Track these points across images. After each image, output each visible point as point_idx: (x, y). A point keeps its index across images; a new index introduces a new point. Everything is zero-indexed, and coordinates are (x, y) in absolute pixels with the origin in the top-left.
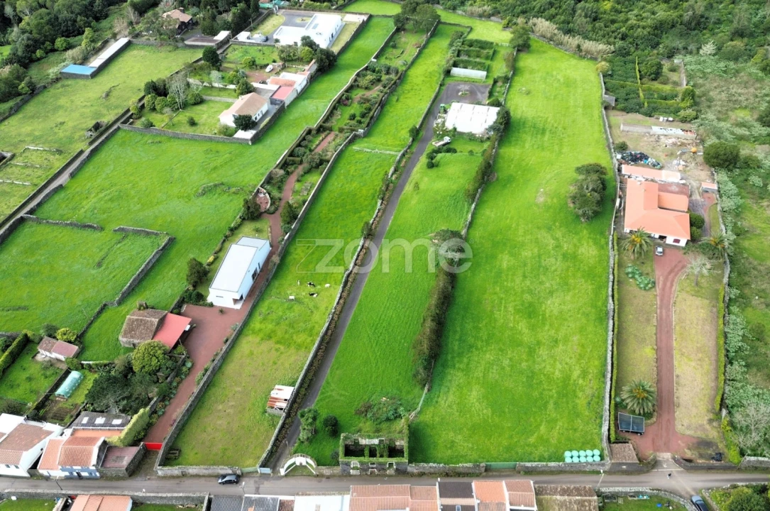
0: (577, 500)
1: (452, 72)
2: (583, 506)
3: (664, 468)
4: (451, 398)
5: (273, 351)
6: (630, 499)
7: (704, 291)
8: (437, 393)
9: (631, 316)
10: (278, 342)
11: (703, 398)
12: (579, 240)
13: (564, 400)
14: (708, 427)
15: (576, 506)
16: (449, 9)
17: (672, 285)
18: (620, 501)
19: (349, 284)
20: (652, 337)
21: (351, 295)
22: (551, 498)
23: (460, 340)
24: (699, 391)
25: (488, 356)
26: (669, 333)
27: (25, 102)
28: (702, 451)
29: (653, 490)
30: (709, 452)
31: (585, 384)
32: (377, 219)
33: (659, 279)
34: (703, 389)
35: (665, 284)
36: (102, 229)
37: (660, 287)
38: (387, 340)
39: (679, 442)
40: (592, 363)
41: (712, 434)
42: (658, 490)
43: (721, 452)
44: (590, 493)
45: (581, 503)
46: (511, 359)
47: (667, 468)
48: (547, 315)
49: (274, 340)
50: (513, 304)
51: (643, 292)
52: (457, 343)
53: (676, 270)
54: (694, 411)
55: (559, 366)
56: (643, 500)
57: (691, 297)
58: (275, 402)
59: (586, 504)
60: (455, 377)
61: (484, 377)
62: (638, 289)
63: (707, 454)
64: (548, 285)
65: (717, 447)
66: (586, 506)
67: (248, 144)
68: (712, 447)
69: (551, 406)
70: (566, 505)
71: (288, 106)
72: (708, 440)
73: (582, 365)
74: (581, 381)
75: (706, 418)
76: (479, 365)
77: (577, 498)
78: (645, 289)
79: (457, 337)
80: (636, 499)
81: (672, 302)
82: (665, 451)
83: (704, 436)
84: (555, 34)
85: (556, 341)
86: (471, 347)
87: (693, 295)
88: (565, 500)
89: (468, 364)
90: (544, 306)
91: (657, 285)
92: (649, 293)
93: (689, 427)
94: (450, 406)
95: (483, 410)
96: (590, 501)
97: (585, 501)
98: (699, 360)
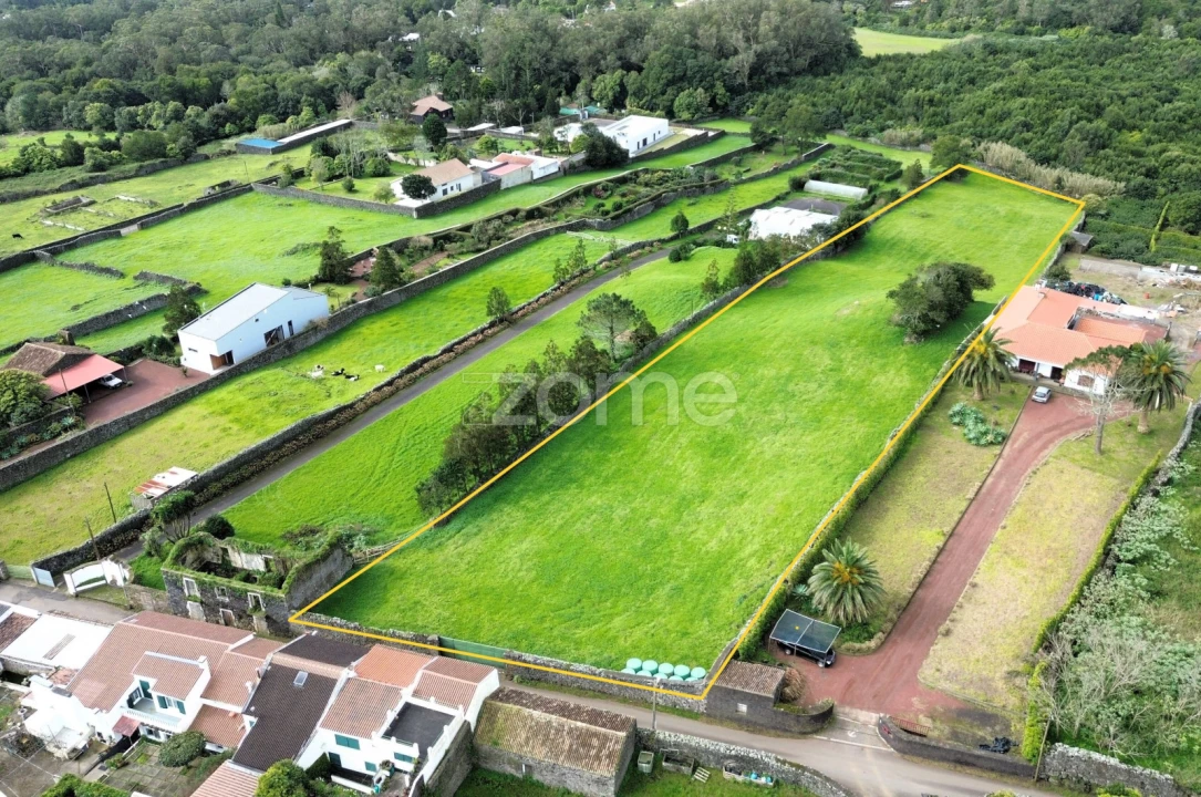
0: (577, 728)
1: (806, 185)
2: (584, 745)
3: (847, 738)
4: (475, 543)
5: (217, 430)
6: (727, 775)
7: (1113, 465)
8: (452, 533)
9: (921, 479)
10: (237, 420)
11: (1016, 633)
12: (883, 367)
13: (699, 587)
14: (1000, 685)
15: (567, 742)
16: (857, 135)
17: (1045, 447)
18: (701, 776)
19: (420, 370)
20: (950, 515)
21: (414, 387)
22: (518, 712)
23: (557, 470)
24: (1013, 619)
25: (593, 499)
26: (995, 518)
27: (167, 167)
28: (963, 728)
29: (784, 762)
30: (981, 733)
31: (758, 566)
32: (535, 305)
33: (1020, 434)
34: (1025, 617)
35: (1028, 444)
36: (122, 275)
37: (1016, 446)
38: (426, 451)
39: (914, 699)
40: (790, 534)
41: (1005, 699)
42: (798, 767)
43: (1012, 738)
44: (614, 722)
45: (583, 739)
46: (633, 510)
47: (853, 740)
48: (749, 458)
49: (231, 416)
50: (693, 433)
51: (972, 448)
52: (550, 472)
53: (1065, 428)
54: (981, 651)
55: (723, 533)
56: (758, 786)
57: (1078, 470)
58: (150, 487)
59: (595, 742)
60: (509, 516)
61: (561, 527)
62: (964, 443)
63: (974, 735)
64: (779, 416)
65: (1008, 727)
66: (591, 746)
67: (411, 216)
68: (993, 726)
69: (663, 592)
70: (547, 736)
71: (508, 189)
72: (990, 710)
73: (769, 537)
74: (752, 562)
75: (1006, 668)
76: (566, 508)
77: (579, 724)
78: (978, 445)
79: (554, 465)
80: (740, 778)
81: (1030, 470)
82: (869, 709)
83: (980, 699)
84: (1019, 162)
85: (742, 496)
86: (572, 481)
87: (1083, 468)
88: (549, 723)
89: (548, 503)
90: (751, 442)
91: (1010, 442)
92: (985, 450)
93: (952, 677)
94: (461, 556)
95: (520, 570)
96: (606, 738)
97: (595, 735)
98: (1044, 569)
